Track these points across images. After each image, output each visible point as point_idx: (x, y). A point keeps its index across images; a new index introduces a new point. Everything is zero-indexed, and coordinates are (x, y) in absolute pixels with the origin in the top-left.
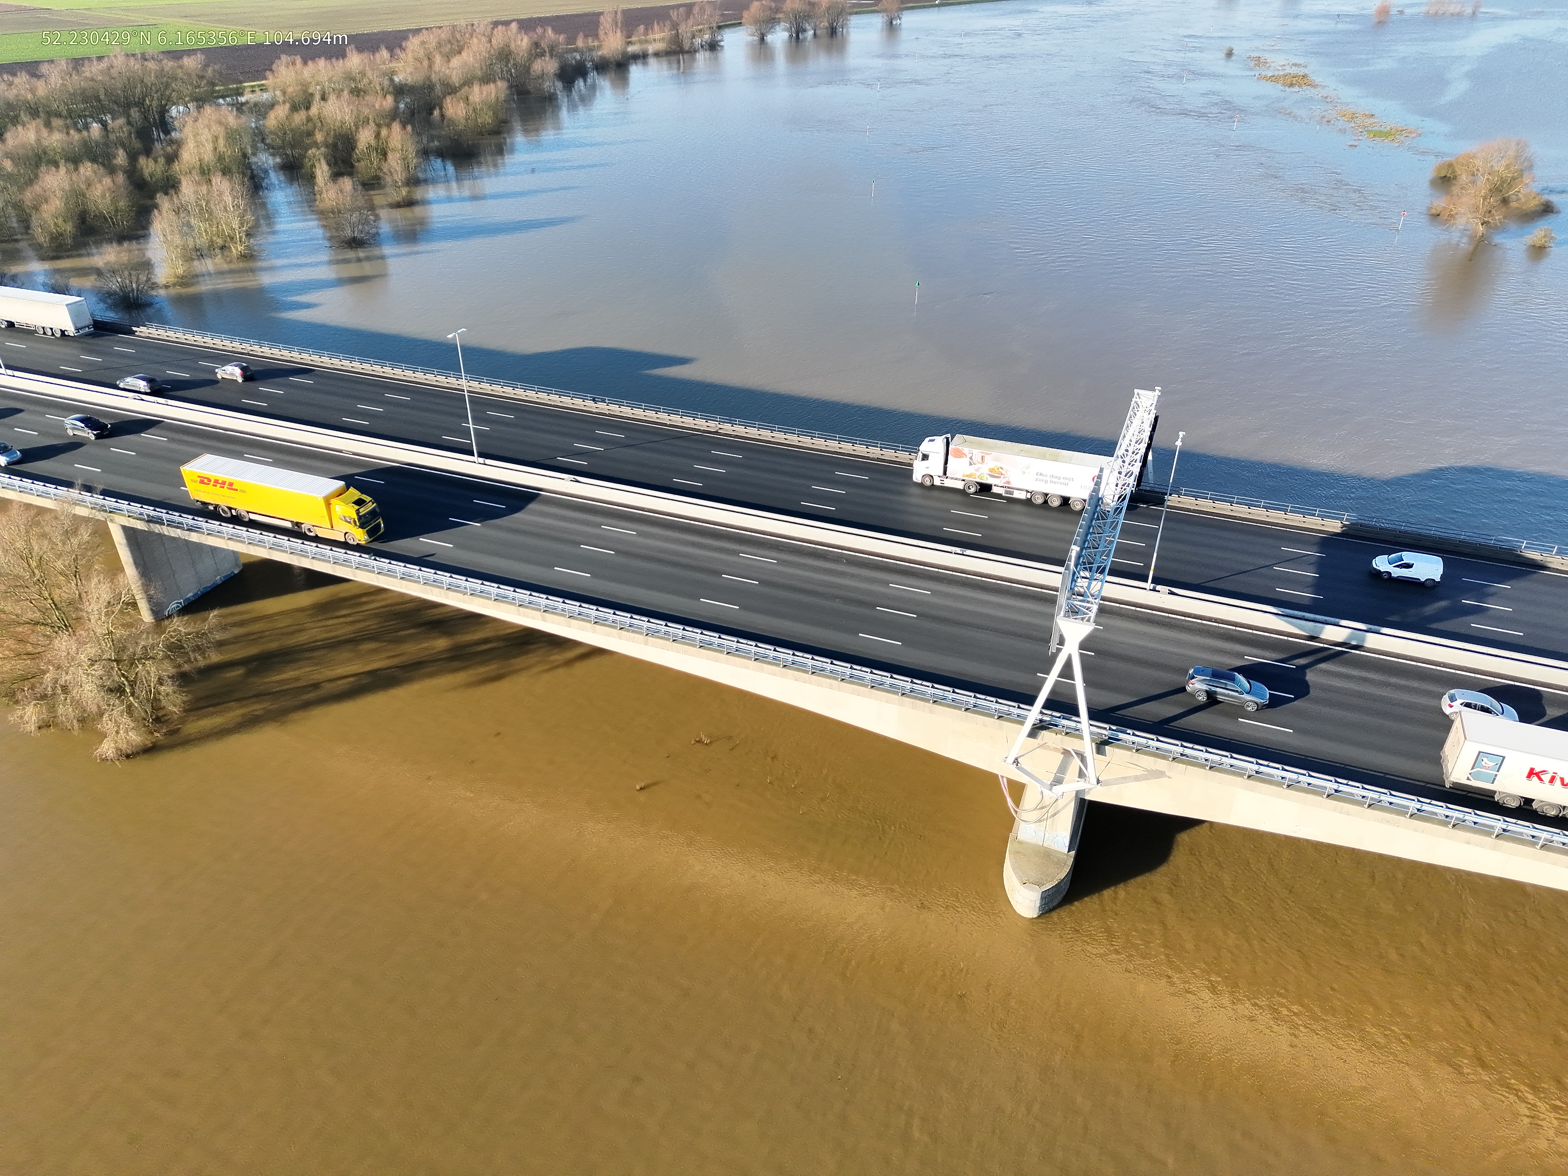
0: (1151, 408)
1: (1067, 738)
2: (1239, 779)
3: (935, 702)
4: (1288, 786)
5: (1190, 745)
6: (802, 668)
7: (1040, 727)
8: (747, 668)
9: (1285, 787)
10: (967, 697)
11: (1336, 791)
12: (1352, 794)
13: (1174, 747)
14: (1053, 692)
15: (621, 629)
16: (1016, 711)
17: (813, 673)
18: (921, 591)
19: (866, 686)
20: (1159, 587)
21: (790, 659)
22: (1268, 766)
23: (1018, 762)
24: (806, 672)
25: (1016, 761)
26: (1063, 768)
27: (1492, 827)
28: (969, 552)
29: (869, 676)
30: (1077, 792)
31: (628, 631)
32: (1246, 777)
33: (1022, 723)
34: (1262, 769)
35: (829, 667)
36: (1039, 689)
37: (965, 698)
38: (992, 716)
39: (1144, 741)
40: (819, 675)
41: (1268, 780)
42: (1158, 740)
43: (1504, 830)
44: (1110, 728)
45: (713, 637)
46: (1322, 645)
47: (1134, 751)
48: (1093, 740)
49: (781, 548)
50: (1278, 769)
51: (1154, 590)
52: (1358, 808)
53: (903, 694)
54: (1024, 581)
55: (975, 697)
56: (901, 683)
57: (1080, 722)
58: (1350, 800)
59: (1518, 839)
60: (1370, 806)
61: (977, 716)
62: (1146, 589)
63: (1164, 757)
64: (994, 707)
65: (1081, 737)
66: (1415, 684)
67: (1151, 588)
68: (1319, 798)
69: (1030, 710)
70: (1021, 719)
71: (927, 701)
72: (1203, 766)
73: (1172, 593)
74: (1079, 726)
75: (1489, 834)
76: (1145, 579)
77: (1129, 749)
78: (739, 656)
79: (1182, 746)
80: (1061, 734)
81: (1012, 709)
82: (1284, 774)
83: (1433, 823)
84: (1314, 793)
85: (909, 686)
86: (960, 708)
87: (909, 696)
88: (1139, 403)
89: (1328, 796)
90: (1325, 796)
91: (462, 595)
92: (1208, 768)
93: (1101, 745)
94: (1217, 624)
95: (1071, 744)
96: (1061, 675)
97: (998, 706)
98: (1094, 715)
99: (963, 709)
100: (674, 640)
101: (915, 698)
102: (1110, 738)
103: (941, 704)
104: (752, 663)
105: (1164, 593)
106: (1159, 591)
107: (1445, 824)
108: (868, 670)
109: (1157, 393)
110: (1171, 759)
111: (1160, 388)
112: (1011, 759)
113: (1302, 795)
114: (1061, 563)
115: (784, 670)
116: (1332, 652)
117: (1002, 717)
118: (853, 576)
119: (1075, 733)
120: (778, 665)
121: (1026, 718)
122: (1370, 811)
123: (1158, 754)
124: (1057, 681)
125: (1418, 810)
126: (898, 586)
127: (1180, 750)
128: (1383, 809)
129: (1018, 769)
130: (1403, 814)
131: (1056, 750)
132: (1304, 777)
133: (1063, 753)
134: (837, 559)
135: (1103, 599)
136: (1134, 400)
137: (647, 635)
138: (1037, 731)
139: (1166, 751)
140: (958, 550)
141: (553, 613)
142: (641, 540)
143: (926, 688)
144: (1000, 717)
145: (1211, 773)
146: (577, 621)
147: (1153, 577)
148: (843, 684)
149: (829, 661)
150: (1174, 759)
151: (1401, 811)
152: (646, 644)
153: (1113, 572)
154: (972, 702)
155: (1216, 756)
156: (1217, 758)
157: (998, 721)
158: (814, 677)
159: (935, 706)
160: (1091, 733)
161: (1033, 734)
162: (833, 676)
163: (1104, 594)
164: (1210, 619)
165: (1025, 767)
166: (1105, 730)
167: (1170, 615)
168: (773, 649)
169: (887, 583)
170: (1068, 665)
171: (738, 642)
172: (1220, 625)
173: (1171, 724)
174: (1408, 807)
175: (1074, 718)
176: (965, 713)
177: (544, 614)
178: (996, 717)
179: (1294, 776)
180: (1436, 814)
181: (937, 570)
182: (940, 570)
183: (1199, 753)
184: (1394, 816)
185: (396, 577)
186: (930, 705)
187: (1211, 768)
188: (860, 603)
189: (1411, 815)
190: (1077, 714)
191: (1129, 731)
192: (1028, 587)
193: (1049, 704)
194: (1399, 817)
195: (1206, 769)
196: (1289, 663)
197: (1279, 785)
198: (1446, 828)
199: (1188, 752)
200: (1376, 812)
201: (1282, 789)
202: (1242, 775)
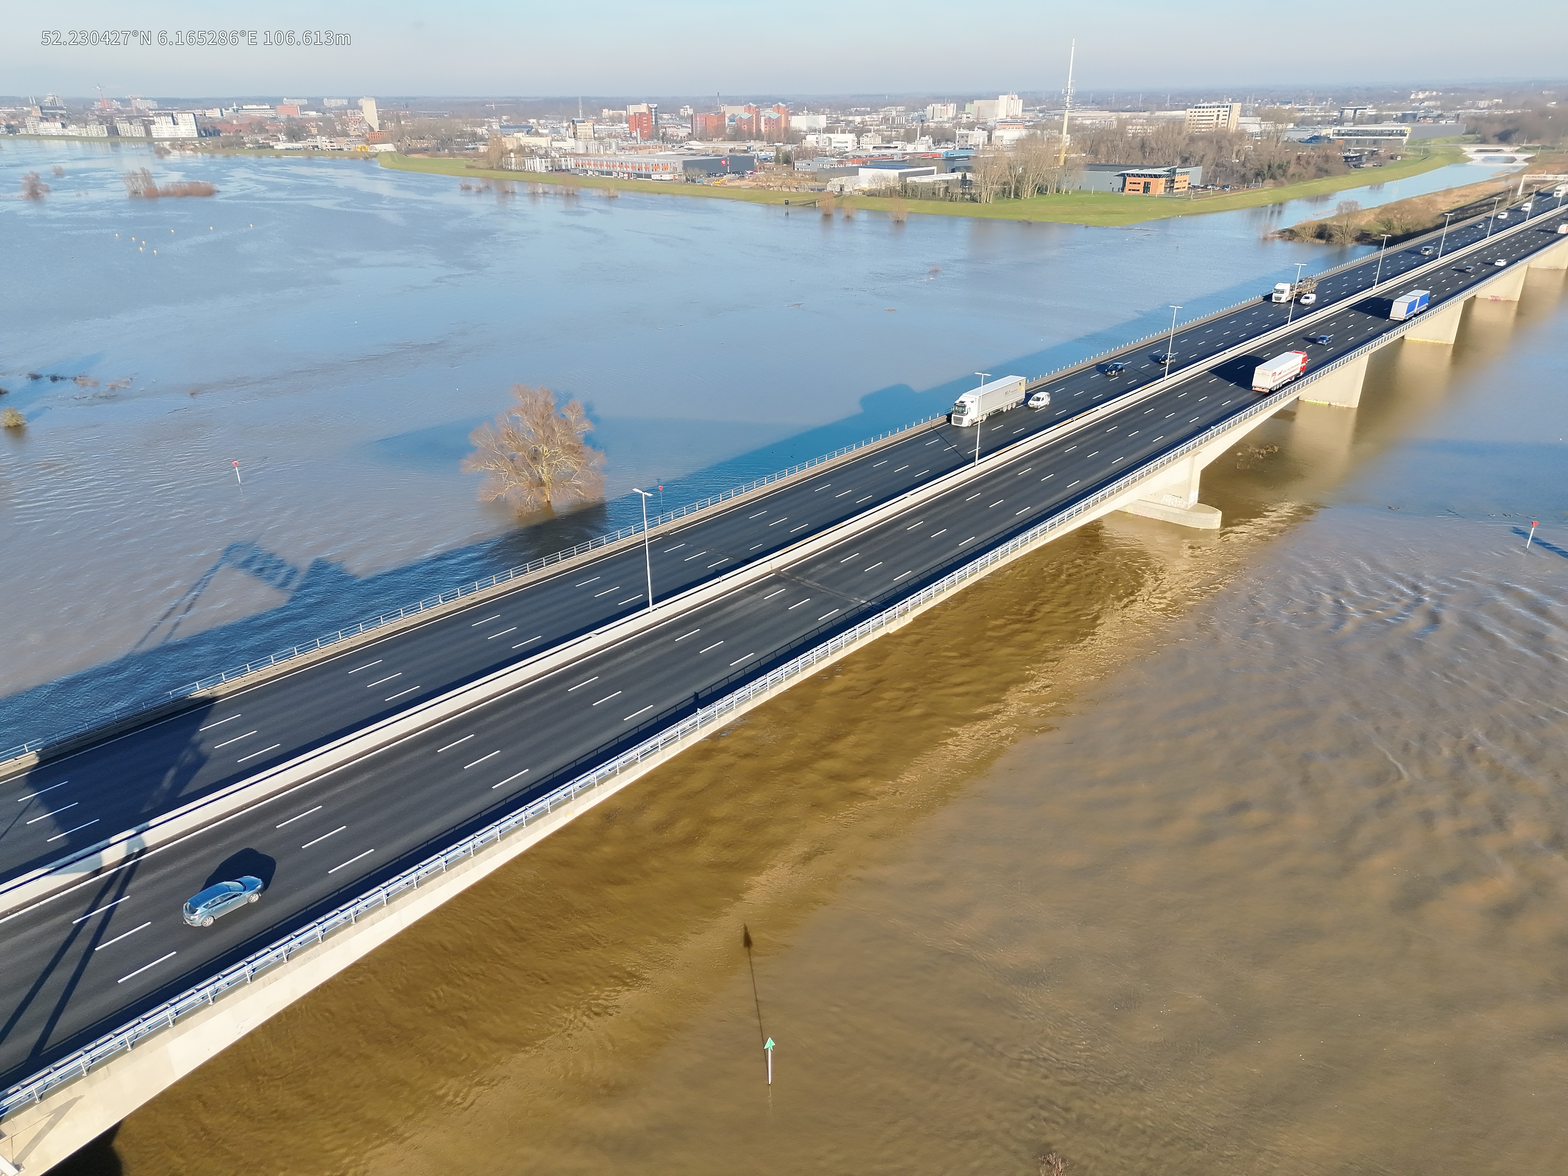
2: (167, 1032)
4: (213, 1001)
9: (211, 1003)
11: (254, 970)
12: (268, 962)
13: (80, 1060)
22: (181, 1000)
27: (379, 900)
32: (171, 1026)
34: (179, 1006)
39: (40, 1083)
41: (193, 1010)
42: (55, 1069)
43: (388, 895)
47: (38, 1101)
50: (193, 994)
52: (282, 967)
58: (270, 967)
59: (401, 894)
60: (287, 958)
63: (76, 1079)
68: (246, 988)
72: (124, 1052)
75: (381, 906)
77: (31, 1104)
82: (202, 993)
83: (340, 931)
84: (238, 987)
89: (251, 979)
90: (249, 982)
92: (129, 1049)
107: (348, 924)
110: (85, 1074)
113: (230, 997)
116: (125, 871)
122: (291, 963)
123: (69, 1080)
125: (324, 931)
127: (87, 1058)
128: (299, 952)
130: (316, 943)
132: (220, 982)
139: (74, 1071)
145: (137, 1050)
150: (87, 1071)
151: (313, 942)
155: (126, 1033)
156: (129, 1033)
173: (46, 1046)
174: (315, 936)
179: (212, 988)
180: (337, 923)
183: (106, 1045)
184: (311, 950)
187: (132, 1046)
189: (322, 939)
191: (10, 1092)
194: (314, 948)
195: (128, 1052)
196: (101, 903)
197: (205, 1005)
198: (352, 927)
199: (94, 1053)
200: (297, 958)
201: (210, 1007)
202: (166, 1027)
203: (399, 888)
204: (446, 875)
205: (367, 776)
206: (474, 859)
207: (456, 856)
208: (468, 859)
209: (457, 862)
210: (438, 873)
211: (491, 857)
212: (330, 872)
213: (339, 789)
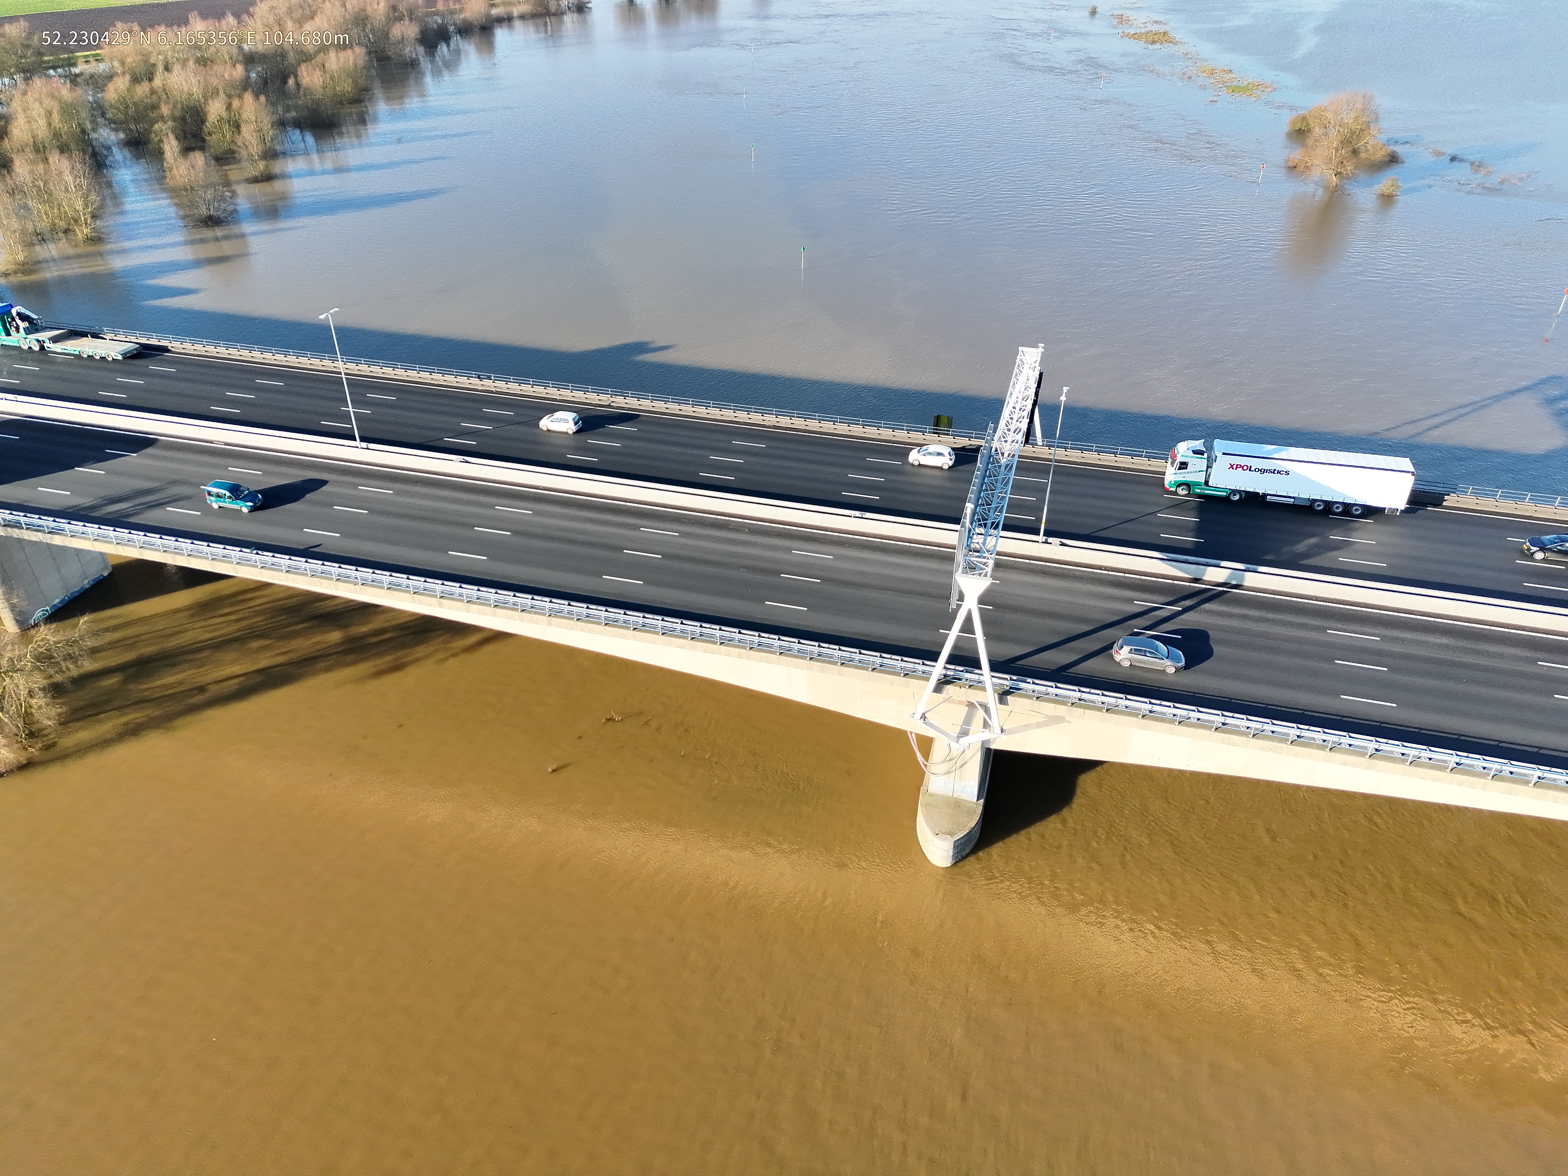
0: (1035, 365)
1: (971, 691)
2: (1134, 719)
3: (842, 664)
4: (1180, 723)
5: (1087, 690)
6: (710, 640)
7: (945, 681)
8: (655, 642)
9: (1177, 723)
10: (873, 657)
11: (1224, 724)
12: (1238, 726)
13: (1072, 692)
14: (955, 647)
15: (523, 611)
16: (921, 668)
17: (722, 643)
18: (823, 556)
19: (775, 653)
20: (1050, 540)
21: (698, 631)
22: (1160, 705)
23: (925, 717)
24: (715, 643)
25: (924, 717)
26: (968, 720)
27: (1366, 748)
28: (868, 515)
29: (777, 643)
30: (983, 742)
31: (530, 612)
32: (1140, 717)
33: (927, 679)
34: (1155, 708)
35: (737, 636)
36: (942, 645)
37: (871, 659)
38: (898, 674)
39: (1044, 688)
40: (728, 645)
41: (1161, 718)
42: (1056, 687)
43: (1377, 750)
44: (1011, 678)
45: (618, 614)
46: (1204, 586)
47: (1035, 699)
48: (995, 691)
49: (682, 520)
50: (1170, 707)
51: (1046, 542)
52: (1244, 738)
53: (812, 658)
54: (923, 541)
55: (881, 657)
56: (809, 648)
57: (982, 675)
58: (1236, 731)
59: (1389, 758)
60: (1254, 735)
61: (884, 675)
62: (1038, 542)
63: (1063, 703)
64: (899, 665)
65: (984, 689)
66: (1290, 618)
67: (1044, 541)
68: (1208, 732)
69: (934, 666)
70: (926, 676)
71: (835, 663)
72: (1100, 709)
73: (1063, 544)
74: (981, 678)
75: (1363, 755)
76: (1037, 533)
77: (1030, 697)
78: (645, 631)
79: (1079, 691)
80: (965, 687)
81: (917, 666)
82: (1175, 711)
83: (1312, 748)
84: (1204, 727)
85: (816, 650)
86: (867, 669)
87: (817, 660)
88: (1024, 360)
89: (1216, 729)
90: (1213, 730)
91: (353, 585)
92: (1104, 711)
93: (1004, 695)
94: (1107, 572)
95: (975, 696)
96: (962, 631)
97: (904, 664)
98: (996, 666)
99: (870, 670)
100: (578, 619)
101: (823, 661)
102: (1011, 688)
103: (849, 666)
104: (660, 637)
105: (1055, 545)
106: (1051, 544)
107: (1323, 748)
108: (776, 637)
109: (1041, 350)
110: (1069, 705)
111: (1043, 345)
112: (918, 715)
113: (1193, 730)
114: (957, 521)
115: (693, 642)
116: (1214, 592)
117: (907, 674)
118: (755, 545)
119: (978, 686)
120: (686, 638)
121: (931, 674)
122: (1254, 740)
123: (1058, 700)
124: (958, 637)
125: (1298, 736)
126: (801, 553)
127: (1078, 695)
128: (1266, 738)
129: (926, 724)
130: (1285, 741)
131: (961, 703)
132: (1193, 713)
133: (967, 706)
134: (739, 529)
135: (998, 554)
136: (1019, 357)
137: (550, 616)
138: (942, 685)
139: (1065, 697)
140: (857, 514)
141: (450, 599)
142: (538, 519)
143: (833, 651)
144: (906, 675)
145: (1108, 715)
146: (476, 606)
147: (1045, 530)
148: (752, 652)
149: (737, 630)
150: (1073, 704)
151: (1283, 739)
152: (550, 624)
153: (1005, 528)
154: (878, 662)
155: (1112, 698)
156: (1113, 700)
157: (904, 678)
158: (722, 647)
159: (843, 668)
160: (994, 685)
161: (938, 689)
162: (741, 644)
163: (999, 549)
164: (1100, 568)
165: (932, 721)
166: (1006, 681)
167: (1063, 566)
168: (680, 622)
169: (789, 550)
170: (969, 619)
171: (644, 617)
172: (1110, 573)
173: (1068, 671)
174: (1288, 735)
175: (977, 671)
176: (872, 673)
177: (441, 600)
178: (902, 675)
179: (1184, 713)
180: (1314, 739)
181: (837, 534)
182: (841, 535)
183: (1095, 696)
184: (1275, 744)
185: (282, 571)
186: (838, 667)
187: (1108, 710)
188: (764, 571)
189: (1292, 742)
190: (980, 668)
191: (1029, 680)
192: (926, 547)
193: (953, 659)
194: (1280, 744)
195: (1103, 712)
196: (1175, 605)
197: (1171, 722)
198: (1324, 752)
199: (1085, 696)
200: (1260, 741)
201: (1174, 726)
202: (1136, 715)
203: (1392, 752)
204: (1447, 775)
205: (1444, 640)
206: (1489, 781)
207: (1472, 766)
208: (1483, 778)
209: (1469, 772)
210: (1440, 767)
211: (1510, 794)
212: (1342, 696)
213: (1408, 635)
